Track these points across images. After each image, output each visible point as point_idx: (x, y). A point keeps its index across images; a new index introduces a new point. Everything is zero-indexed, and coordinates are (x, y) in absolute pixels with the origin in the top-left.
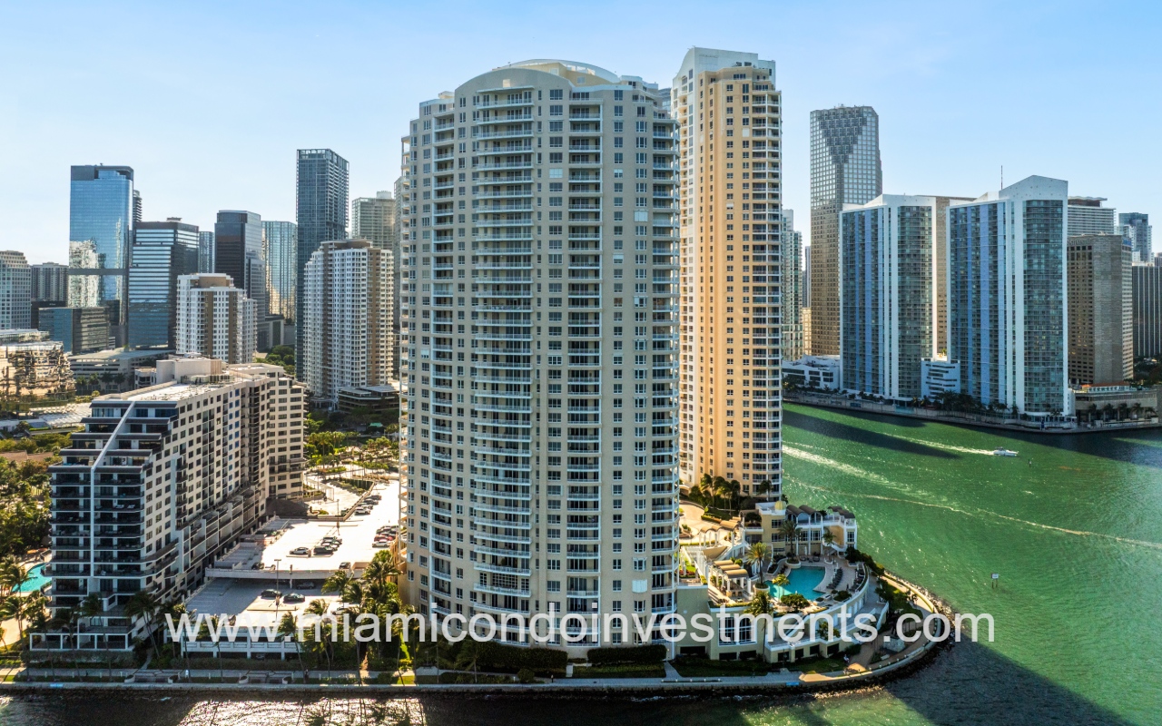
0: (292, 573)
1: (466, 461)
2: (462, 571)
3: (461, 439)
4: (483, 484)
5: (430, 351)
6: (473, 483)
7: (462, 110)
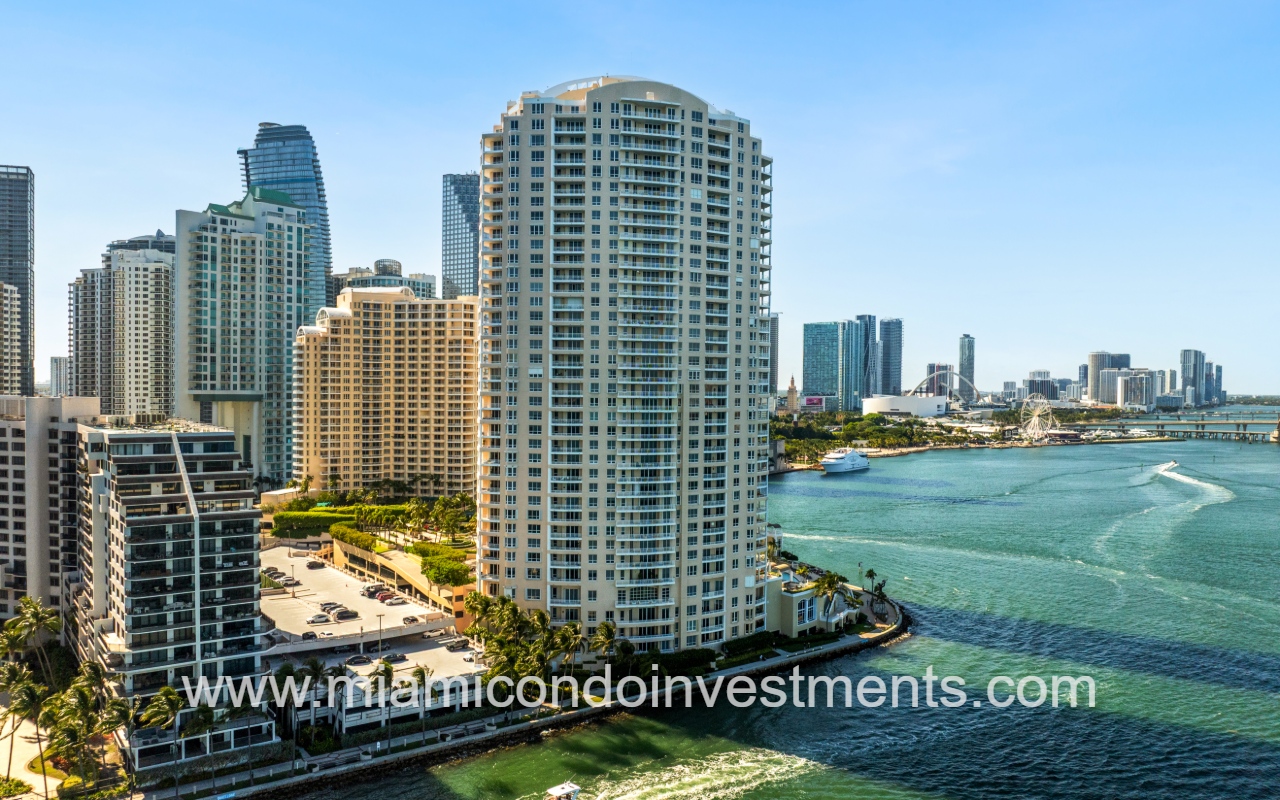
0: (362, 635)
1: (602, 480)
2: (595, 593)
3: (594, 458)
4: (623, 500)
5: (546, 369)
6: (611, 501)
7: (597, 115)
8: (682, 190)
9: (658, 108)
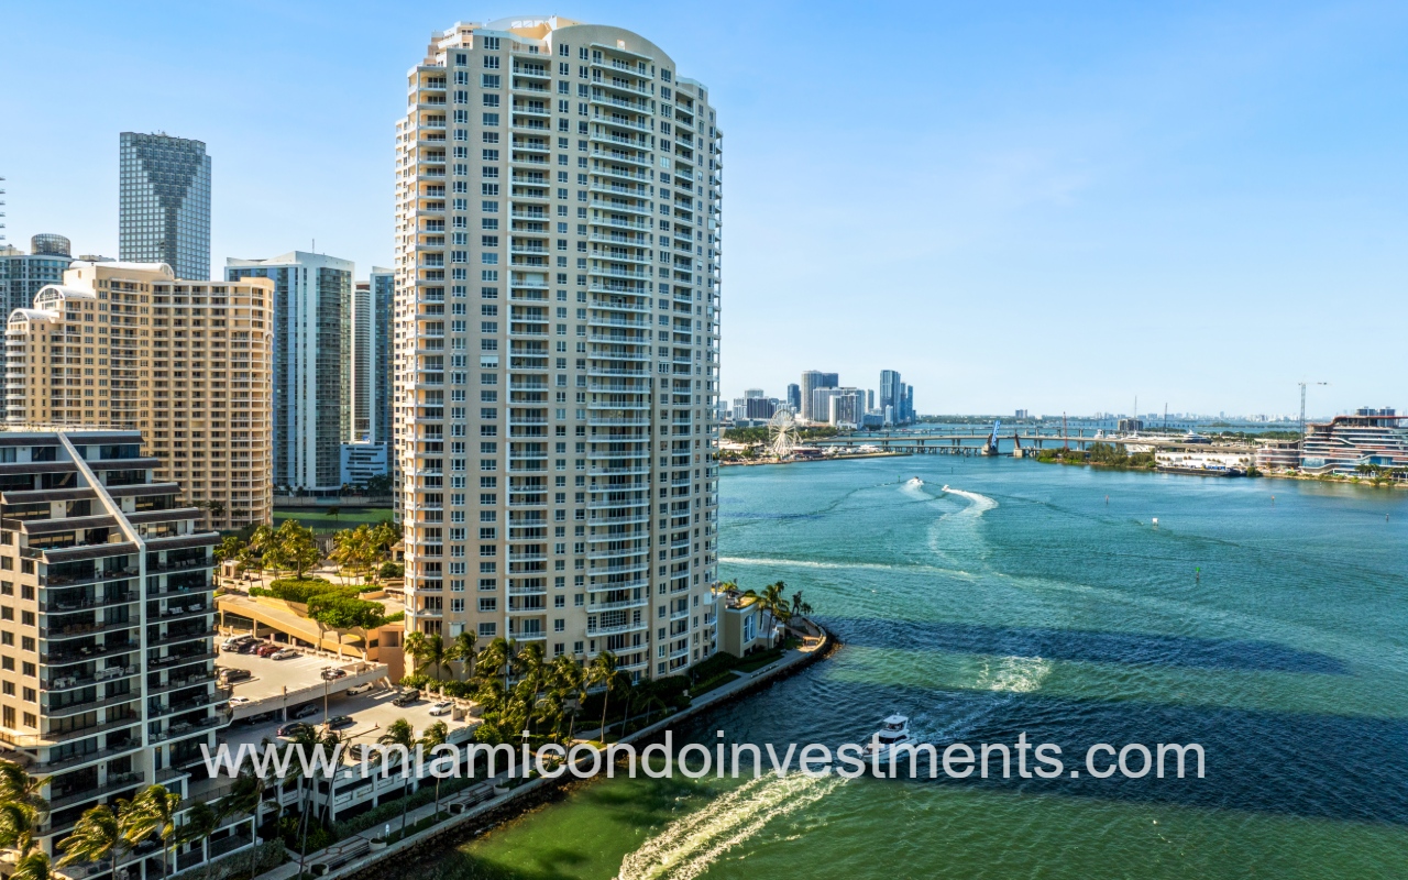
0: (286, 697)
1: (570, 489)
2: (562, 621)
3: (561, 463)
4: (594, 511)
5: (502, 358)
6: (580, 513)
7: (564, 59)
8: (652, 156)
9: (629, 60)
